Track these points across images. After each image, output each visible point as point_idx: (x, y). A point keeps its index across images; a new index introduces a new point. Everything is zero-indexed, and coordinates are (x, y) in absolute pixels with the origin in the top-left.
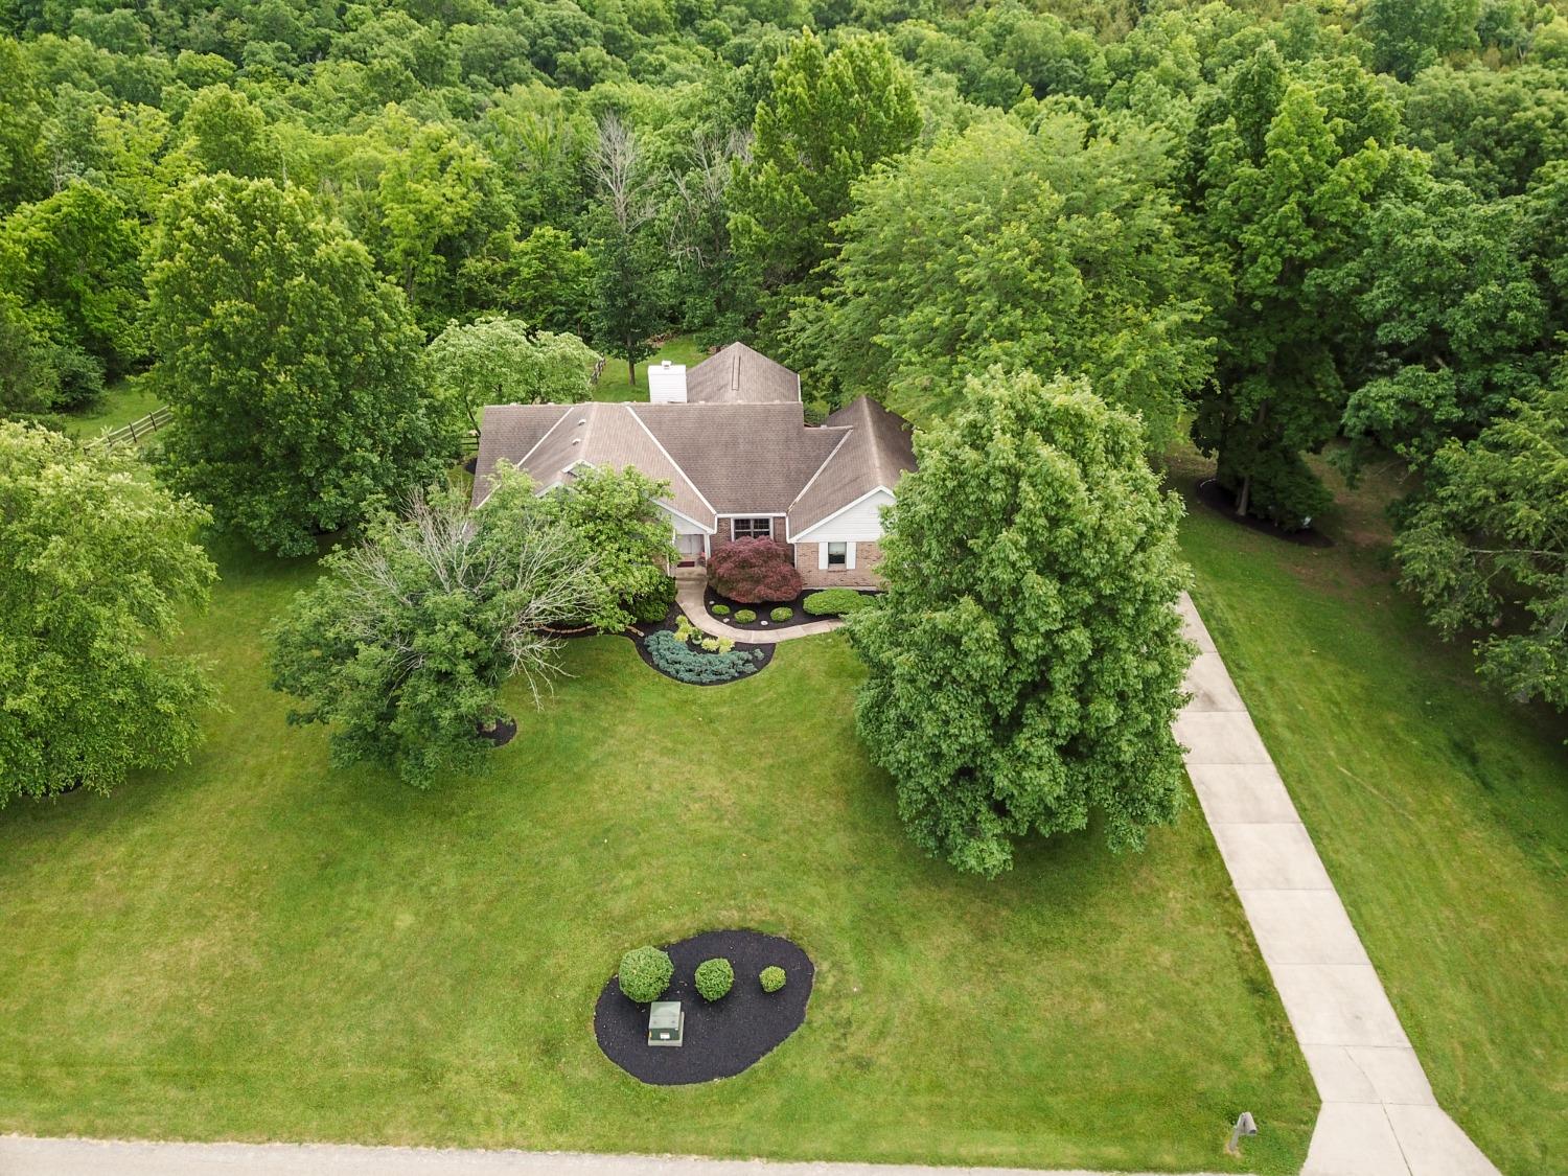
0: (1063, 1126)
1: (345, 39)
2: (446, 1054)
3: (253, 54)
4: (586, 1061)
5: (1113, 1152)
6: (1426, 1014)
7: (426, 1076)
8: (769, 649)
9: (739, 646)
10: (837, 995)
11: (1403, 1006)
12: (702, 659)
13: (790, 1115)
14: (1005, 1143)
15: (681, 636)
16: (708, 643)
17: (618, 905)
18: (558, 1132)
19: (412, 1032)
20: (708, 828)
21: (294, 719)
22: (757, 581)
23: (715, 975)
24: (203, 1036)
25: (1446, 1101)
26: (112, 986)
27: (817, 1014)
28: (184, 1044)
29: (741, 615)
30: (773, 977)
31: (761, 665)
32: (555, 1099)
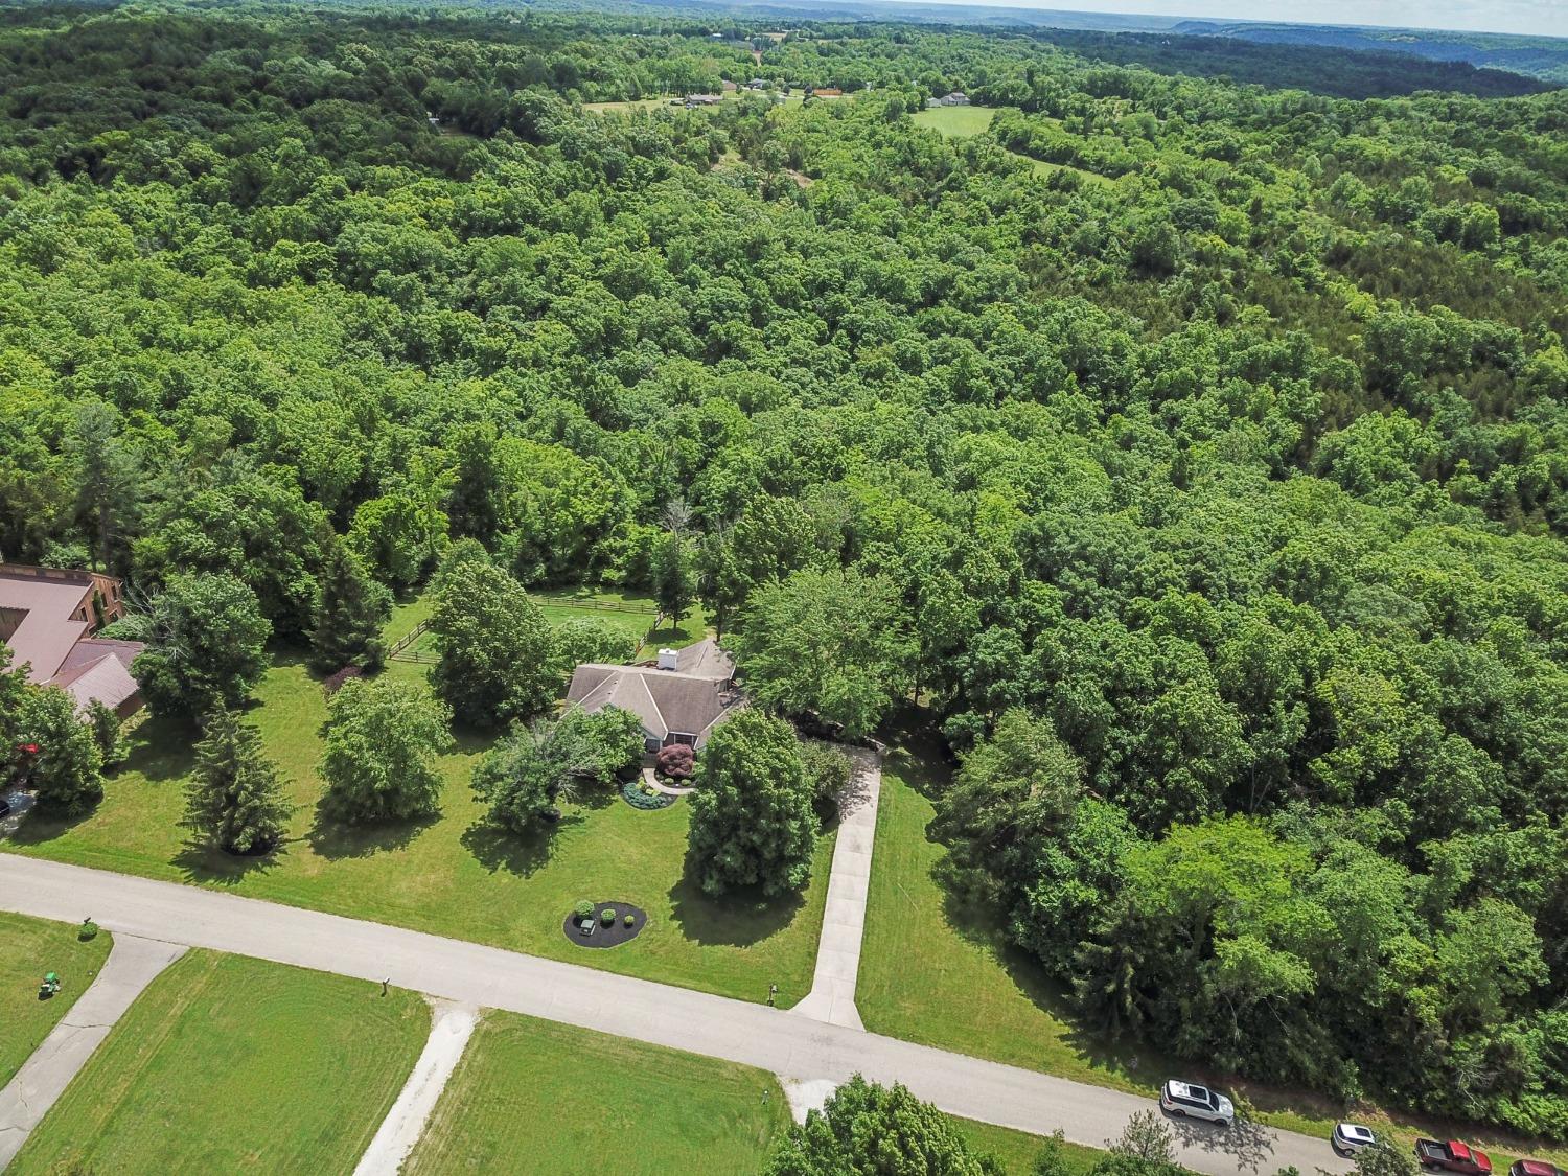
0: (715, 983)
1: (560, 303)
2: (512, 925)
3: (494, 315)
4: (559, 934)
5: (728, 992)
6: (870, 974)
7: (504, 930)
8: (675, 797)
9: (662, 794)
10: (652, 931)
11: (861, 968)
12: (644, 797)
13: (620, 963)
14: (692, 983)
15: (638, 786)
16: (649, 791)
17: (582, 888)
18: (544, 953)
19: (501, 916)
20: (623, 866)
21: (475, 799)
22: (677, 766)
23: (608, 914)
24: (433, 905)
25: (857, 1000)
26: (404, 885)
27: (642, 934)
28: (427, 906)
29: (668, 780)
30: (630, 918)
31: (669, 803)
32: (545, 943)
